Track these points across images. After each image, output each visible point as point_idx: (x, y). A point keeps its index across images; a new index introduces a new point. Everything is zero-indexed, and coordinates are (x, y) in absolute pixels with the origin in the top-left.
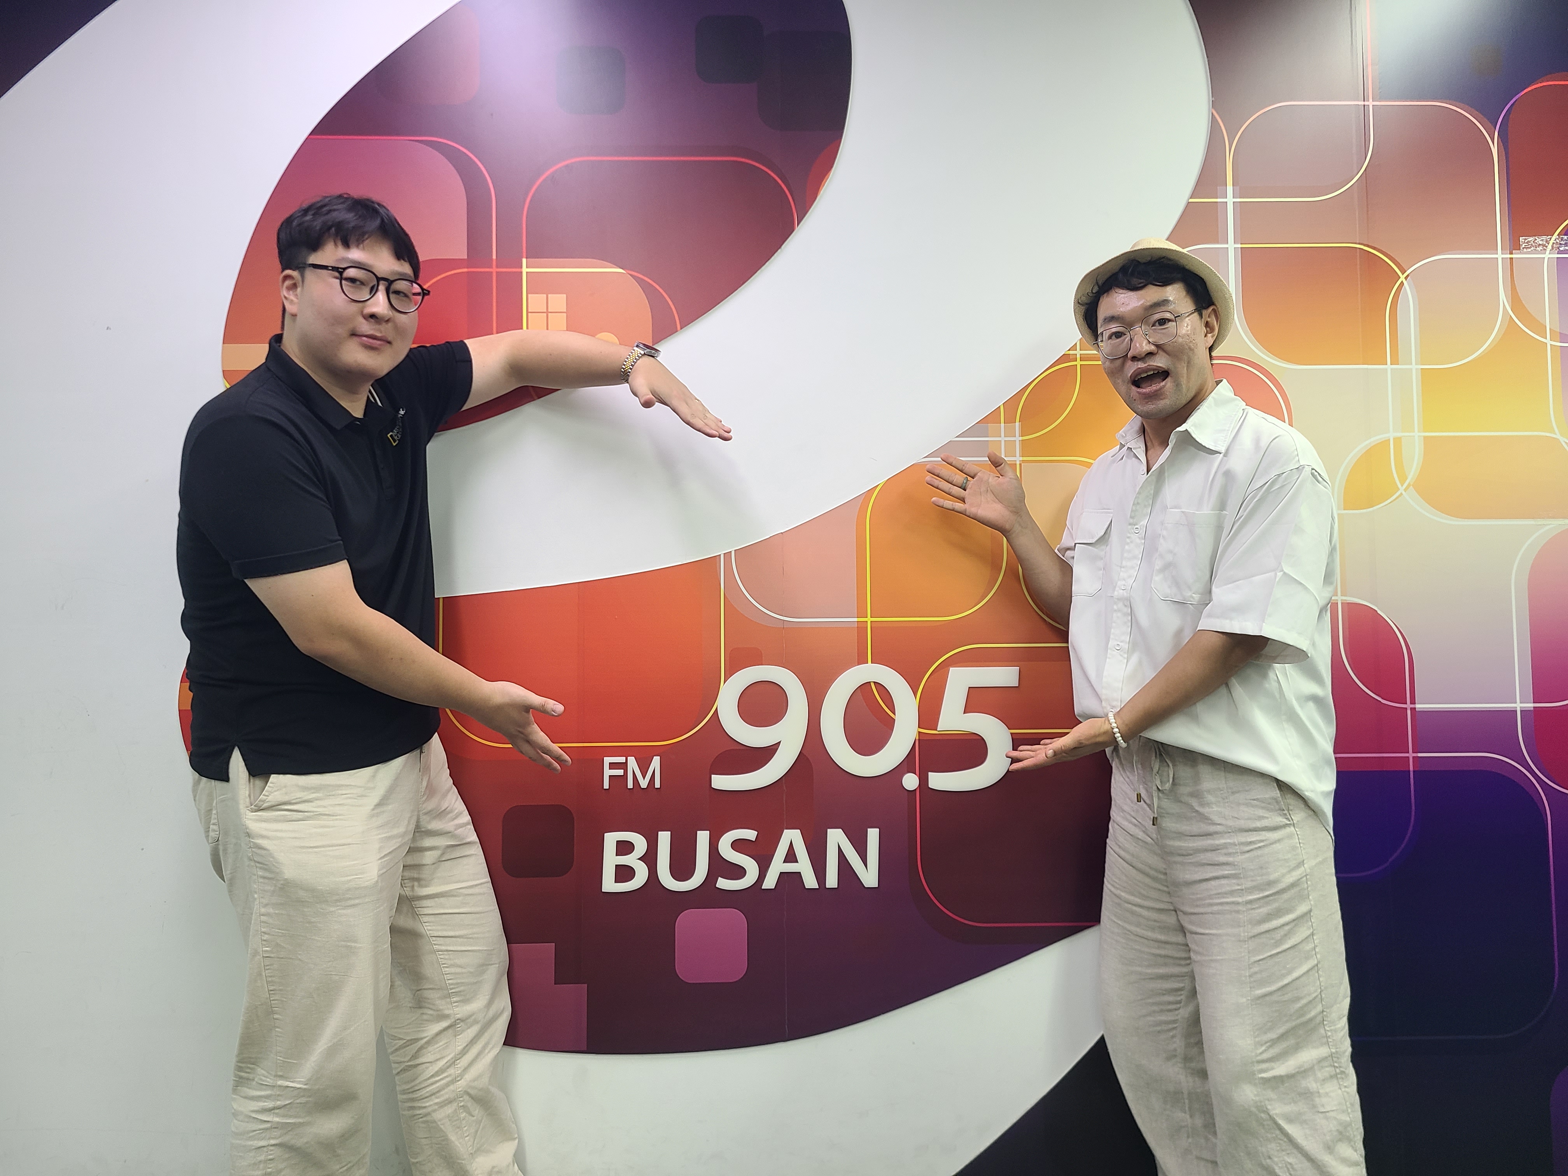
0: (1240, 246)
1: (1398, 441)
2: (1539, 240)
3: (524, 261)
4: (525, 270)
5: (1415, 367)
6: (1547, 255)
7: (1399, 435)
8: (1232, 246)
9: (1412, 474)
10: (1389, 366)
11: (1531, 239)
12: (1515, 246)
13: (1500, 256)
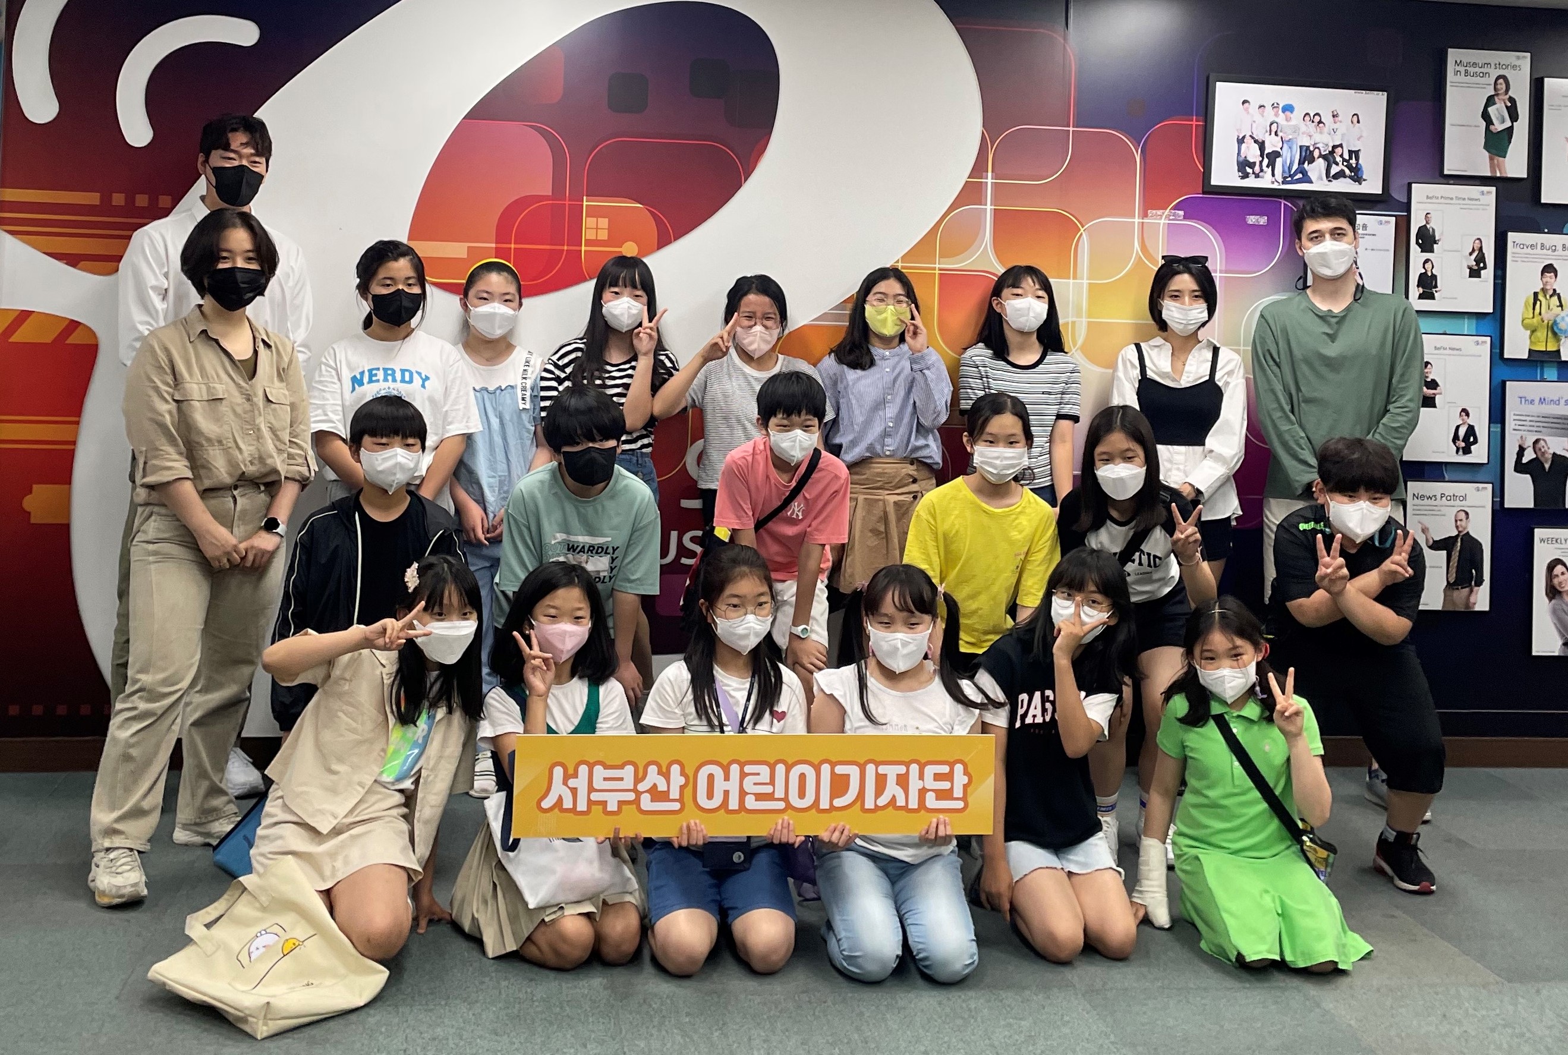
0: (993, 207)
1: (1074, 323)
2: (1159, 212)
3: (585, 198)
4: (585, 203)
5: (1085, 282)
6: (1162, 221)
7: (1074, 319)
8: (989, 207)
9: (1080, 342)
10: (1071, 281)
11: (1154, 211)
12: (1145, 215)
13: (1137, 220)
